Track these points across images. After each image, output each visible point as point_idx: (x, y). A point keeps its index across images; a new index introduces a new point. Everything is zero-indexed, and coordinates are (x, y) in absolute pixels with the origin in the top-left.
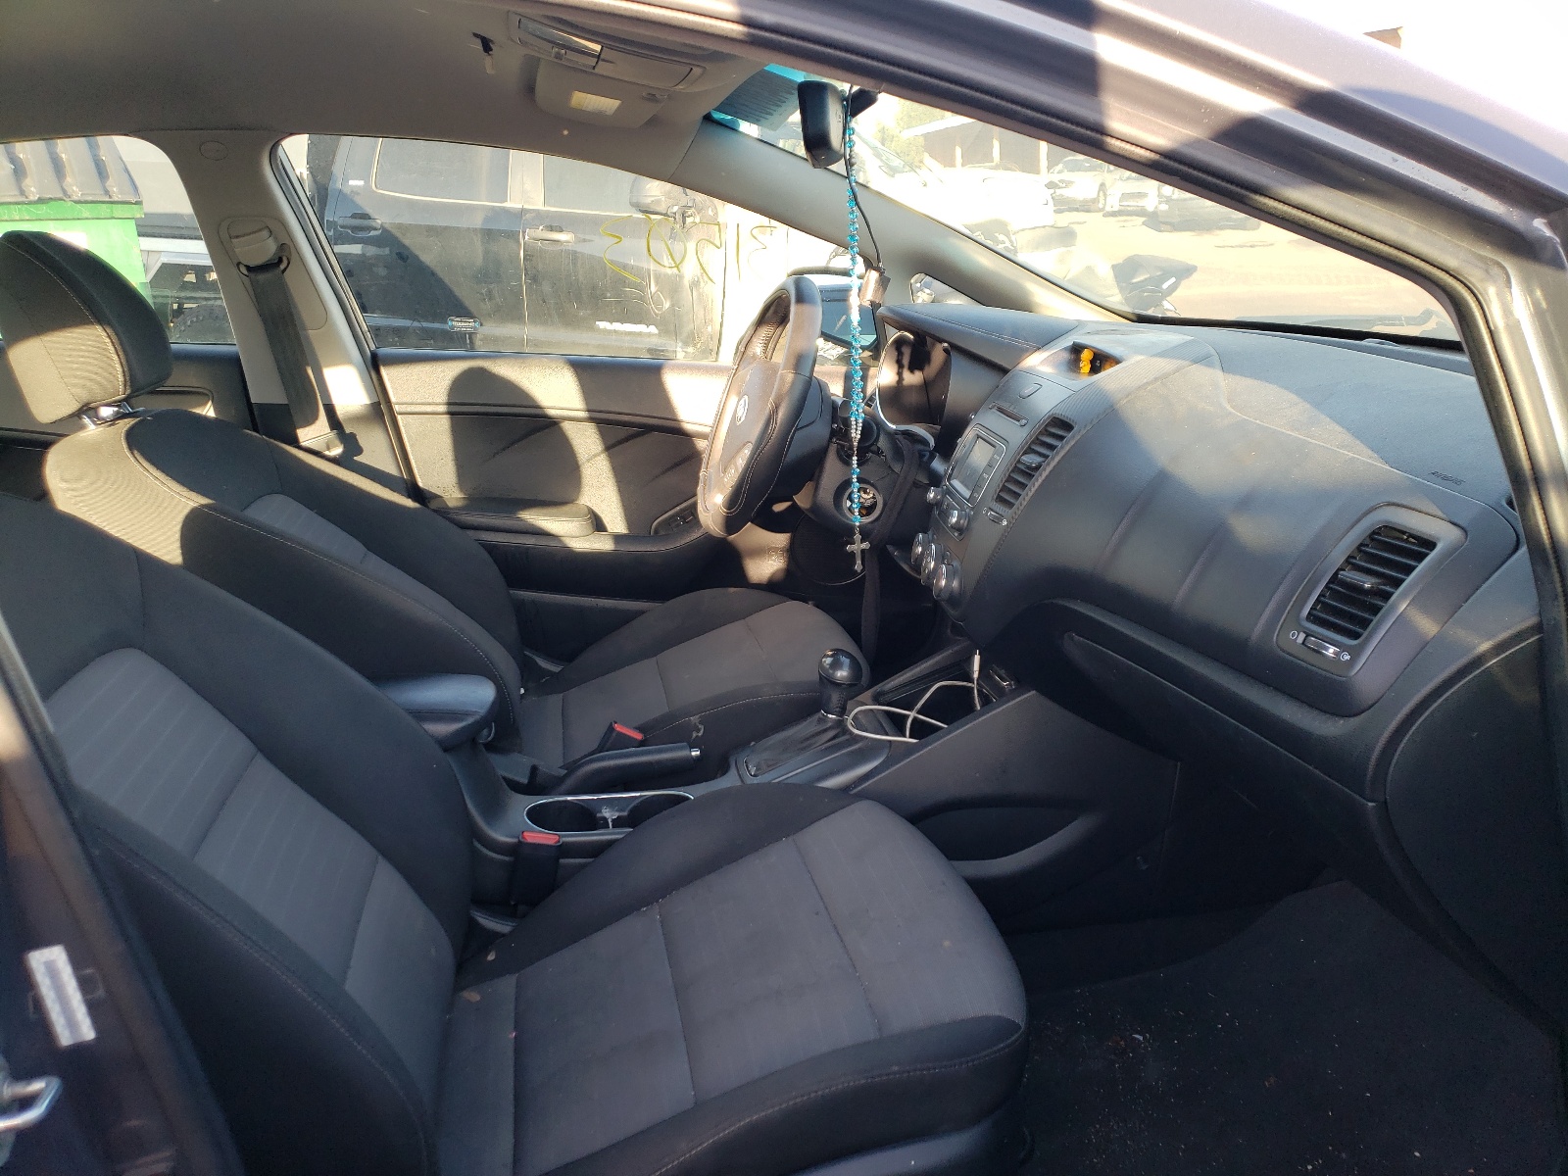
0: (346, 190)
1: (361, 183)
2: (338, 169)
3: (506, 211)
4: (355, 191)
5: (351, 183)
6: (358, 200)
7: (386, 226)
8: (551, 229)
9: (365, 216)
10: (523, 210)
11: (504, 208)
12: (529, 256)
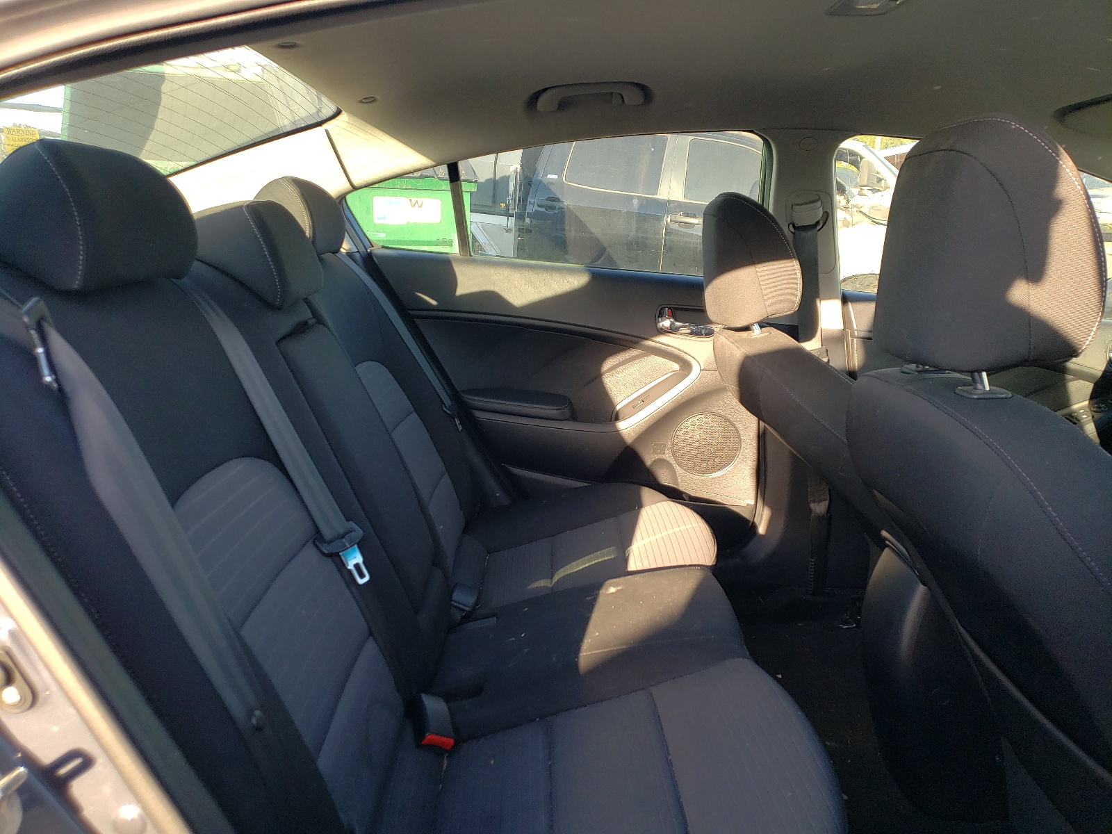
0: (545, 181)
1: (556, 177)
2: (540, 167)
3: (656, 201)
4: (551, 182)
5: (549, 176)
6: (552, 188)
7: (570, 207)
8: (687, 215)
9: (557, 200)
10: (668, 201)
11: (655, 198)
12: (669, 232)
